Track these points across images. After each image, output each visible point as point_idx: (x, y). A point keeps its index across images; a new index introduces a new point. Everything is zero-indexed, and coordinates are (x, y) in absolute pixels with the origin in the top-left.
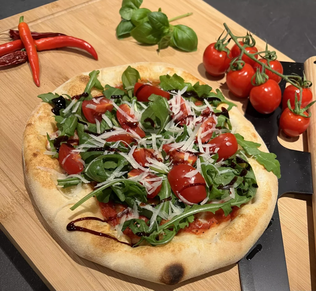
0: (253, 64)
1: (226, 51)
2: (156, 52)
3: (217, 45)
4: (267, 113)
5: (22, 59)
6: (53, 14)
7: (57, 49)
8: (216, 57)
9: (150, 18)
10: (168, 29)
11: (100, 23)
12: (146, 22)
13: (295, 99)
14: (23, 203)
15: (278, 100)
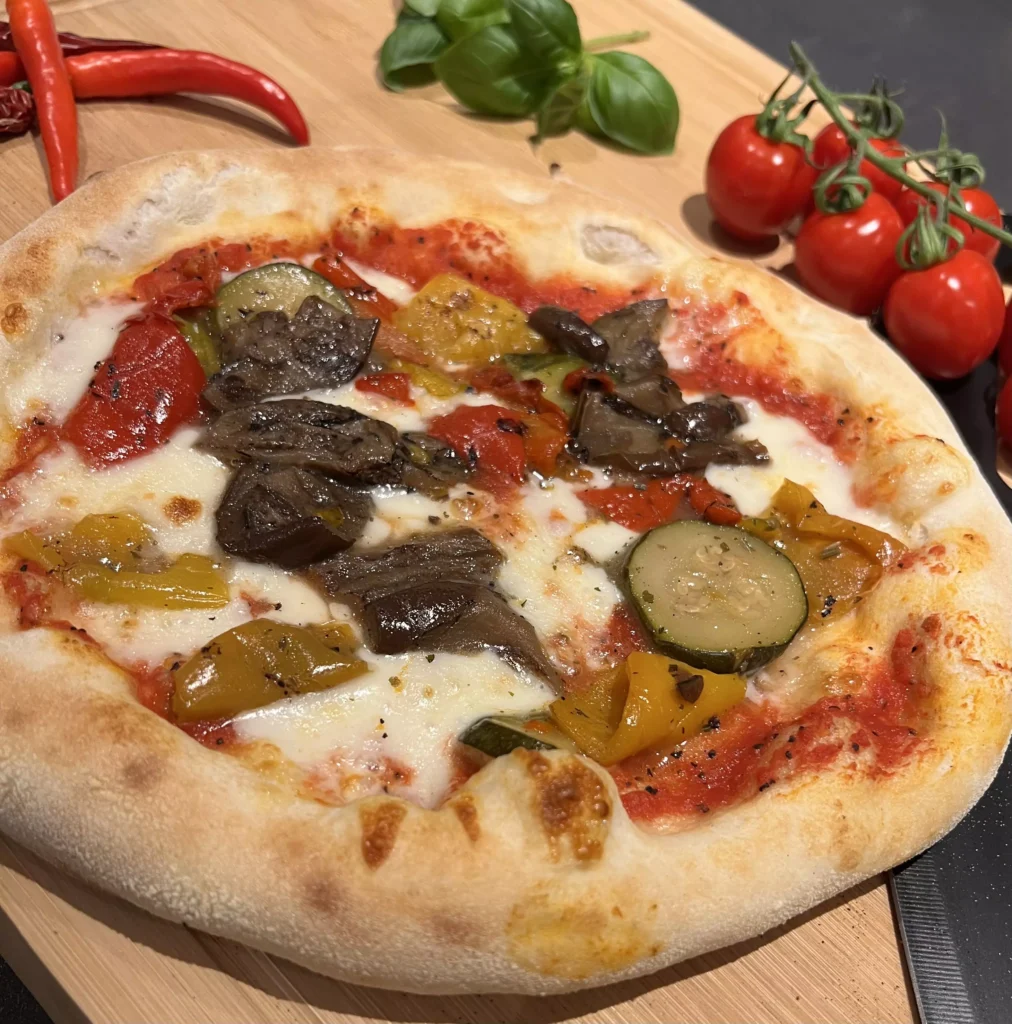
1: (799, 142)
2: (526, 146)
3: (763, 121)
5: (11, 116)
7: (150, 98)
8: (758, 166)
9: (515, 13)
10: (576, 62)
12: (493, 26)
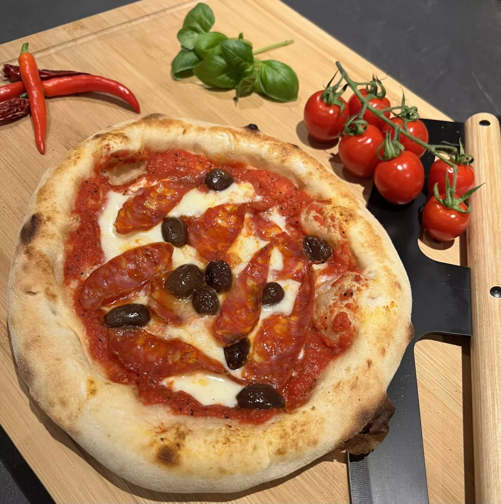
0: (381, 125)
1: (339, 104)
2: (233, 102)
3: (325, 95)
4: (401, 203)
5: (22, 111)
6: (74, 40)
7: (77, 95)
8: (324, 114)
9: (223, 49)
10: (252, 67)
11: (148, 55)
13: (446, 183)
15: (420, 183)
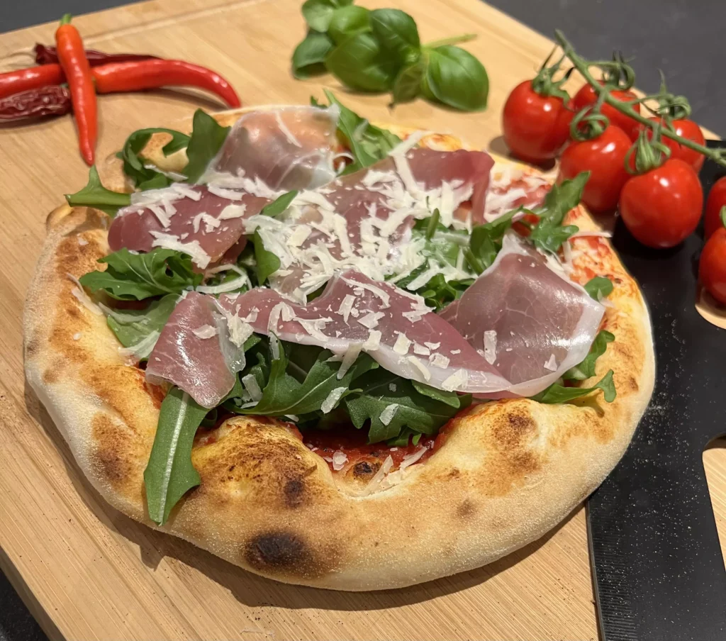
1: (561, 95)
3: (537, 83)
4: (664, 245)
5: (57, 104)
6: (144, 24)
7: (144, 91)
8: (534, 113)
9: (375, 25)
10: (416, 55)
11: (254, 46)
12: (363, 34)
14: (16, 425)
